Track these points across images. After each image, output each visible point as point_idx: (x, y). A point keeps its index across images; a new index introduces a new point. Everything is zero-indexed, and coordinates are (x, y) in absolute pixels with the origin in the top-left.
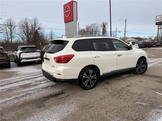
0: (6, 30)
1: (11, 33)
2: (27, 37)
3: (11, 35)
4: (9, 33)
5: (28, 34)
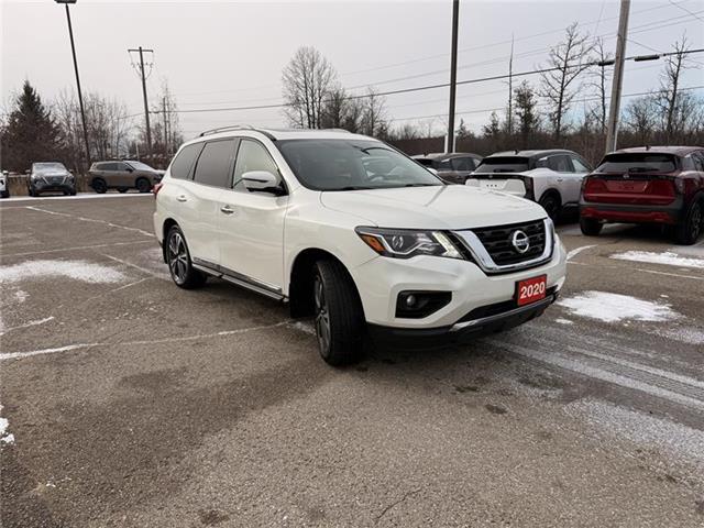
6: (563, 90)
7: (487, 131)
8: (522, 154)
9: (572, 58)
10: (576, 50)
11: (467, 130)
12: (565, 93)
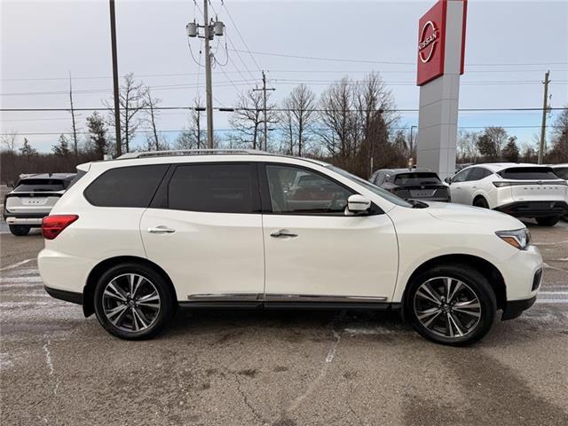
0: (290, 121)
1: (301, 130)
2: (343, 139)
3: (300, 136)
4: (296, 130)
5: (344, 130)
6: (127, 122)
7: (58, 150)
8: (56, 176)
9: (131, 99)
10: (134, 93)
11: (32, 148)
12: (130, 124)
